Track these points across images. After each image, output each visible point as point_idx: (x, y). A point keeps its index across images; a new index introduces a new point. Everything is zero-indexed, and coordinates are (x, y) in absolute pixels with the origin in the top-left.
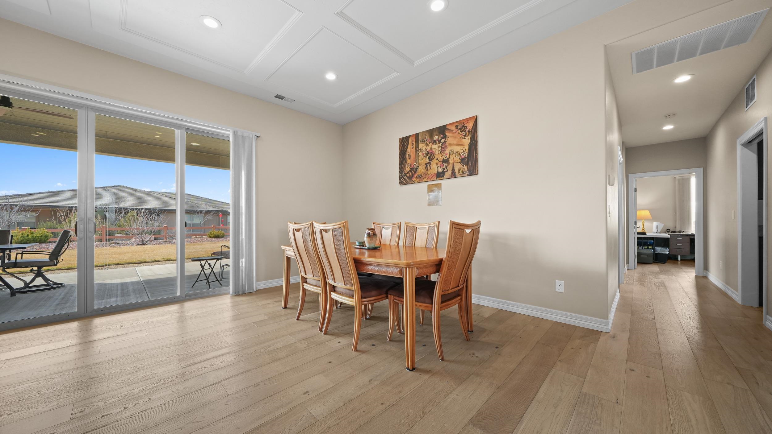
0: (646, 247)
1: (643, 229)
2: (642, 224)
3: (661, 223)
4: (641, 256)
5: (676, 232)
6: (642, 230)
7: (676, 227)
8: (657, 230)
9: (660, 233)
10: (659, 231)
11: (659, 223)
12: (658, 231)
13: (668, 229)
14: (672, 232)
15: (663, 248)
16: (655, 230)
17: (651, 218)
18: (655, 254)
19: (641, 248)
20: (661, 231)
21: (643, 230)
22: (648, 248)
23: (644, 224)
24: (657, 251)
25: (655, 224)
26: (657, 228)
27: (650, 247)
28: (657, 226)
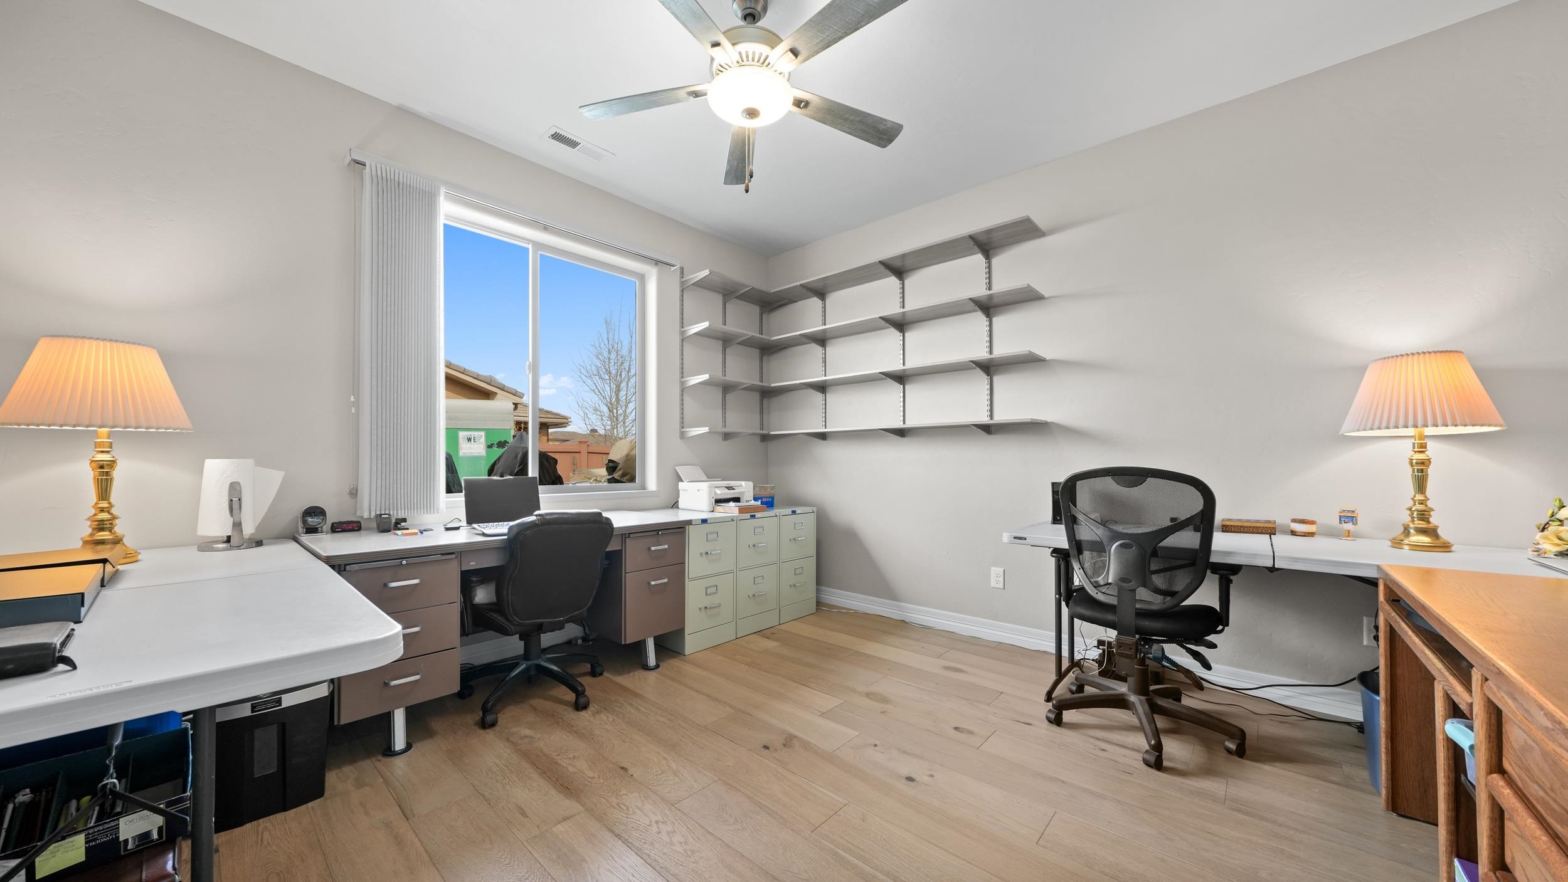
1: (101, 526)
2: (91, 477)
3: (259, 463)
6: (86, 530)
7: (354, 493)
8: (230, 521)
9: (259, 543)
10: (249, 529)
11: (250, 462)
12: (237, 525)
17: (185, 424)
20: (258, 528)
21: (104, 535)
23: (117, 474)
25: (216, 473)
26: (235, 504)
28: (235, 490)
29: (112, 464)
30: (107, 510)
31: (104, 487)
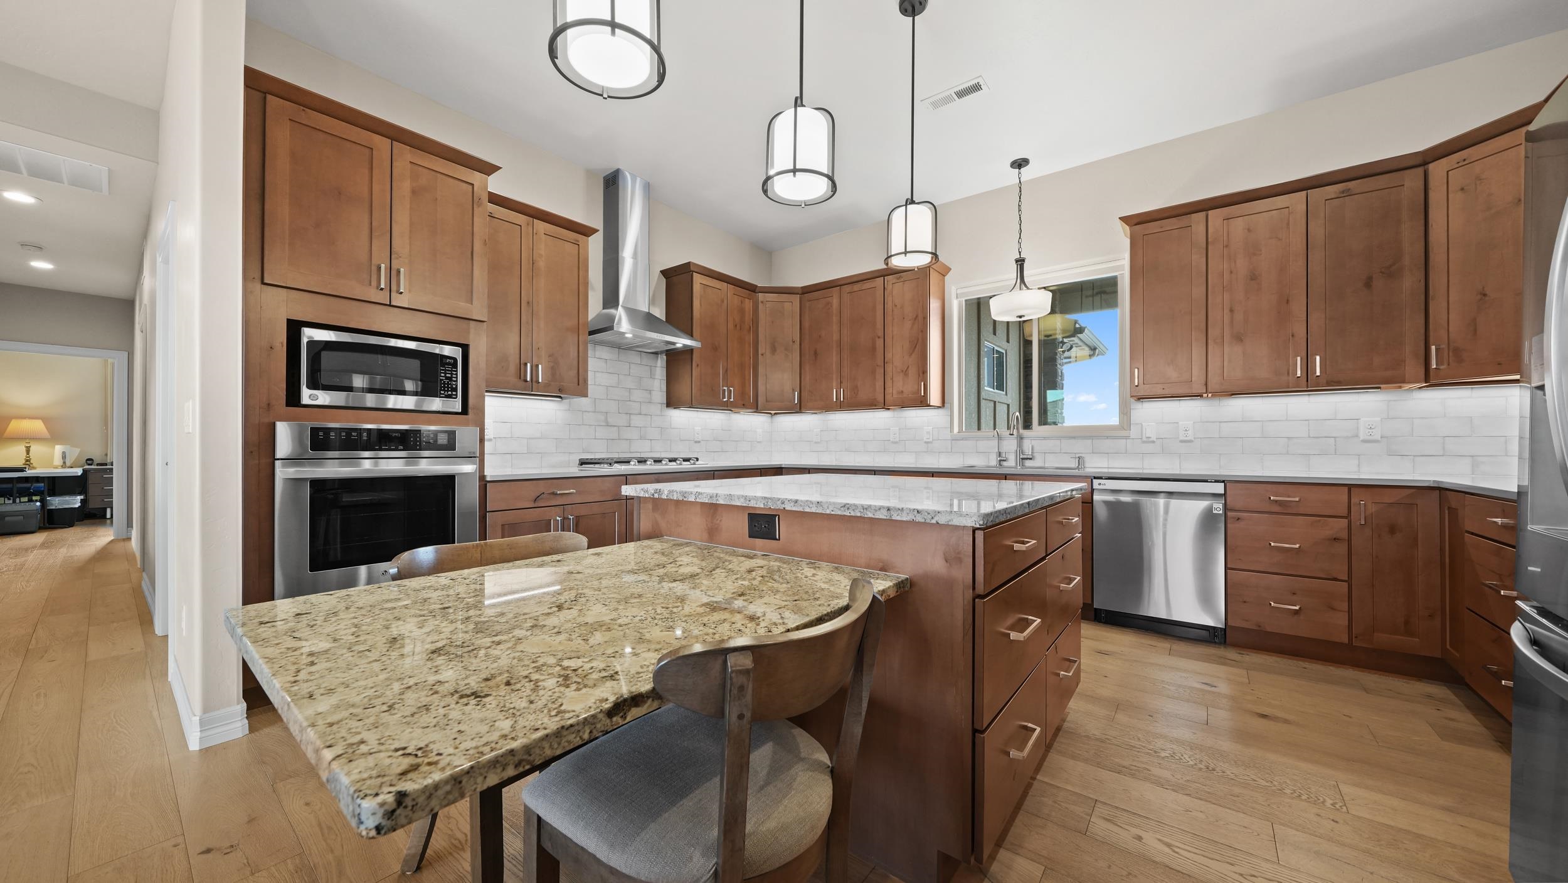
0: (26, 499)
1: (27, 461)
2: (24, 449)
3: (72, 446)
4: (7, 519)
5: (106, 465)
6: (24, 462)
7: (106, 455)
8: (62, 461)
9: (71, 468)
10: (68, 464)
11: (68, 446)
12: (64, 463)
13: (88, 460)
14: (98, 465)
15: (67, 498)
16: (58, 461)
17: (49, 437)
18: (46, 512)
19: (11, 501)
20: (71, 464)
21: (28, 463)
22: (30, 501)
23: (31, 449)
24: (52, 504)
25: (59, 449)
26: (63, 457)
27: (34, 498)
28: (64, 453)
29: (30, 447)
30: (29, 457)
31: (28, 452)
